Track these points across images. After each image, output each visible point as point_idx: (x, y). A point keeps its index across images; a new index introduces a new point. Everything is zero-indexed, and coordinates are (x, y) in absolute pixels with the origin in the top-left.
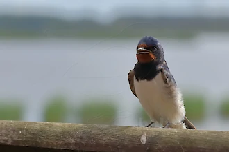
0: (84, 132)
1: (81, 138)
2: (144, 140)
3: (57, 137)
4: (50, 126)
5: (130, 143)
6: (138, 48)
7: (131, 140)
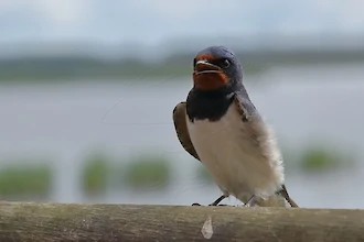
0: (95, 220)
1: (91, 230)
2: (208, 230)
3: (46, 229)
4: (34, 209)
5: (182, 237)
6: (195, 61)
7: (183, 233)
